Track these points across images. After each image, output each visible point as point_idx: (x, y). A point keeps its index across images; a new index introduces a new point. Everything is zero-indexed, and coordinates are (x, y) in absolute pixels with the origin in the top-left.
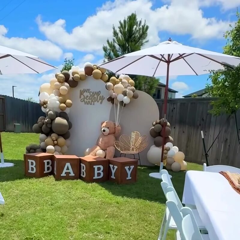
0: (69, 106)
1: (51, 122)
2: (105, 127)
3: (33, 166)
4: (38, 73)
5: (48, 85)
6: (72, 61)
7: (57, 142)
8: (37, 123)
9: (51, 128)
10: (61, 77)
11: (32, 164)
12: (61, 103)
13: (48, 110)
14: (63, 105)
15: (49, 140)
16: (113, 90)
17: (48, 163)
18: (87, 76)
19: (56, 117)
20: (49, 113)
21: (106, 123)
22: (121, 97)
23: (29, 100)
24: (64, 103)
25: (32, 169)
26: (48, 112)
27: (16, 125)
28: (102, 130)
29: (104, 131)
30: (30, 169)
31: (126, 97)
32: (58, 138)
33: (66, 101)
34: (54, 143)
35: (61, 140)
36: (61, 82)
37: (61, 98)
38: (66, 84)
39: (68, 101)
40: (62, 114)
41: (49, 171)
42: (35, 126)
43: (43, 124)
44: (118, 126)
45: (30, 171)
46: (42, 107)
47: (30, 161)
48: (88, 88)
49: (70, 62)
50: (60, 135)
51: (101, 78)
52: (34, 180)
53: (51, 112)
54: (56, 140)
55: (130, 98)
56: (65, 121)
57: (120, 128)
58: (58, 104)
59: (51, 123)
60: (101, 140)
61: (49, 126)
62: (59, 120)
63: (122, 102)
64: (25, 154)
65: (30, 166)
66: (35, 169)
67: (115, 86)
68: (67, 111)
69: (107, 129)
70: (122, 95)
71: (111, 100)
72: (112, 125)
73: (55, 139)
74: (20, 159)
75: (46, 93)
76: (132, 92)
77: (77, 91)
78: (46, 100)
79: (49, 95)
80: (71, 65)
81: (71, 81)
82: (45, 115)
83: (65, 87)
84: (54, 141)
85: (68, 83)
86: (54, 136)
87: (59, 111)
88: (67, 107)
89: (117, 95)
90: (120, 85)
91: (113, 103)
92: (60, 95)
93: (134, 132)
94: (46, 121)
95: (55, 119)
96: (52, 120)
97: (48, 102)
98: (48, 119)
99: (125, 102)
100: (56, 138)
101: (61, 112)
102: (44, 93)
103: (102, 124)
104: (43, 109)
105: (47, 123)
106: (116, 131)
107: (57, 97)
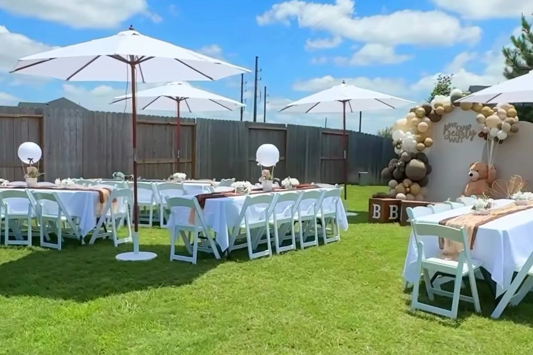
0: (428, 145)
1: (404, 165)
2: (473, 170)
3: (378, 211)
4: (394, 108)
5: (404, 121)
6: (448, 78)
7: (410, 190)
8: (388, 167)
9: (404, 173)
10: (421, 111)
11: (377, 208)
12: (419, 142)
13: (402, 151)
14: (421, 145)
15: (400, 187)
16: (485, 123)
17: (394, 209)
18: (454, 106)
19: (412, 159)
20: (403, 155)
21: (476, 165)
22: (494, 132)
23: (388, 132)
24: (423, 142)
25: (377, 215)
26: (401, 154)
27: (361, 175)
28: (470, 173)
29: (471, 175)
30: (375, 214)
31: (501, 131)
32: (412, 185)
33: (424, 141)
34: (406, 190)
35: (416, 187)
36: (420, 117)
37: (419, 136)
38: (427, 119)
39: (428, 139)
40: (420, 156)
41: (395, 218)
42: (385, 171)
43: (395, 168)
44: (492, 169)
45: (374, 217)
46: (395, 148)
47: (375, 205)
48: (455, 122)
49: (446, 80)
50: (414, 181)
51: (472, 108)
52: (377, 225)
53: (405, 153)
54: (409, 187)
55: (507, 133)
56: (422, 164)
57: (494, 171)
58: (415, 143)
59: (405, 167)
60: (467, 186)
61: (402, 170)
62: (415, 162)
63: (496, 139)
64: (371, 198)
65: (375, 211)
66: (379, 214)
67: (488, 118)
68: (427, 151)
69: (476, 172)
70: (496, 129)
71: (484, 135)
72: (484, 168)
73: (407, 186)
74: (364, 210)
75: (401, 132)
76: (509, 125)
77: (441, 126)
78: (401, 139)
79: (405, 133)
80: (448, 83)
81: (432, 115)
82: (398, 157)
83: (425, 123)
84: (406, 188)
85: (429, 118)
86: (406, 182)
87: (416, 152)
88: (426, 146)
89: (489, 129)
90: (494, 116)
91: (486, 139)
92: (418, 133)
93: (514, 176)
94: (399, 164)
95: (410, 161)
96: (407, 163)
97: (403, 142)
98: (401, 162)
99: (500, 138)
100: (409, 185)
101: (418, 153)
102: (399, 132)
103: (471, 166)
104: (396, 150)
105: (399, 167)
106: (489, 175)
107: (414, 135)
